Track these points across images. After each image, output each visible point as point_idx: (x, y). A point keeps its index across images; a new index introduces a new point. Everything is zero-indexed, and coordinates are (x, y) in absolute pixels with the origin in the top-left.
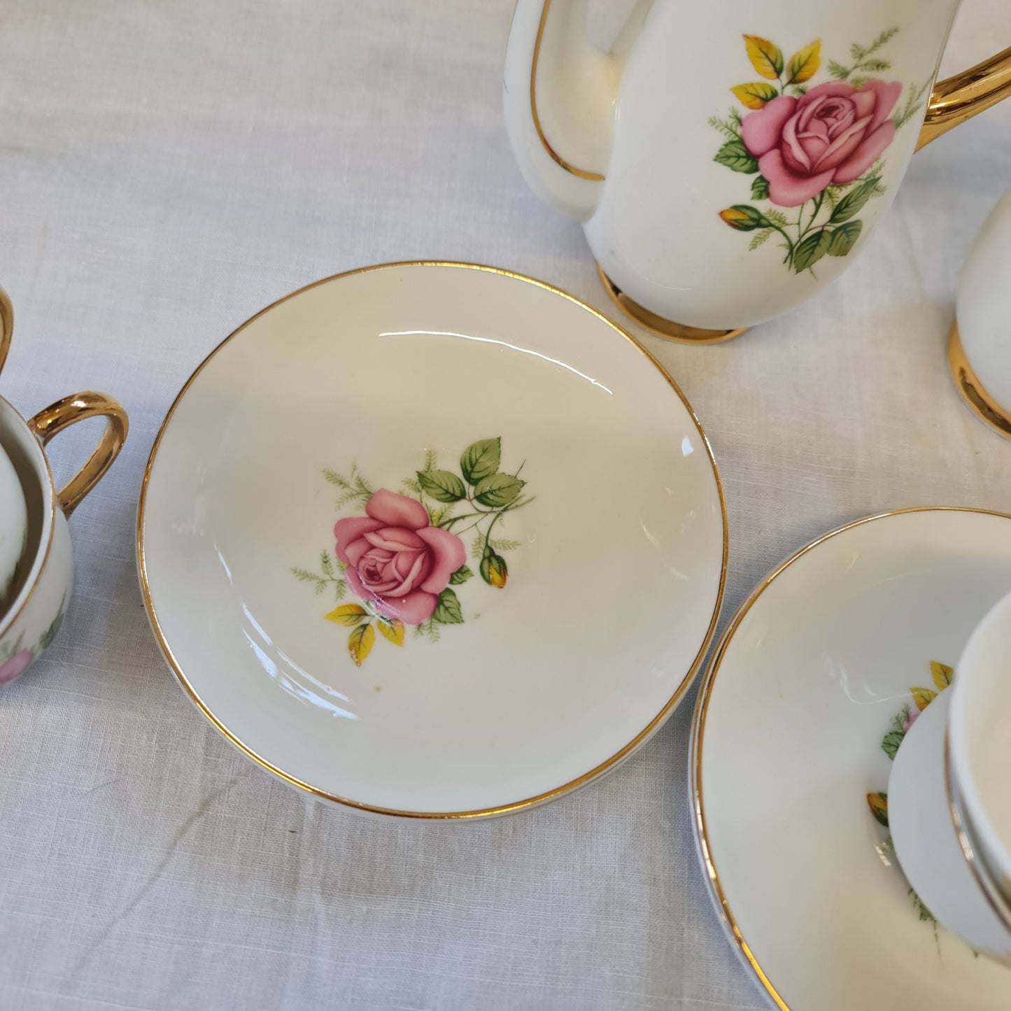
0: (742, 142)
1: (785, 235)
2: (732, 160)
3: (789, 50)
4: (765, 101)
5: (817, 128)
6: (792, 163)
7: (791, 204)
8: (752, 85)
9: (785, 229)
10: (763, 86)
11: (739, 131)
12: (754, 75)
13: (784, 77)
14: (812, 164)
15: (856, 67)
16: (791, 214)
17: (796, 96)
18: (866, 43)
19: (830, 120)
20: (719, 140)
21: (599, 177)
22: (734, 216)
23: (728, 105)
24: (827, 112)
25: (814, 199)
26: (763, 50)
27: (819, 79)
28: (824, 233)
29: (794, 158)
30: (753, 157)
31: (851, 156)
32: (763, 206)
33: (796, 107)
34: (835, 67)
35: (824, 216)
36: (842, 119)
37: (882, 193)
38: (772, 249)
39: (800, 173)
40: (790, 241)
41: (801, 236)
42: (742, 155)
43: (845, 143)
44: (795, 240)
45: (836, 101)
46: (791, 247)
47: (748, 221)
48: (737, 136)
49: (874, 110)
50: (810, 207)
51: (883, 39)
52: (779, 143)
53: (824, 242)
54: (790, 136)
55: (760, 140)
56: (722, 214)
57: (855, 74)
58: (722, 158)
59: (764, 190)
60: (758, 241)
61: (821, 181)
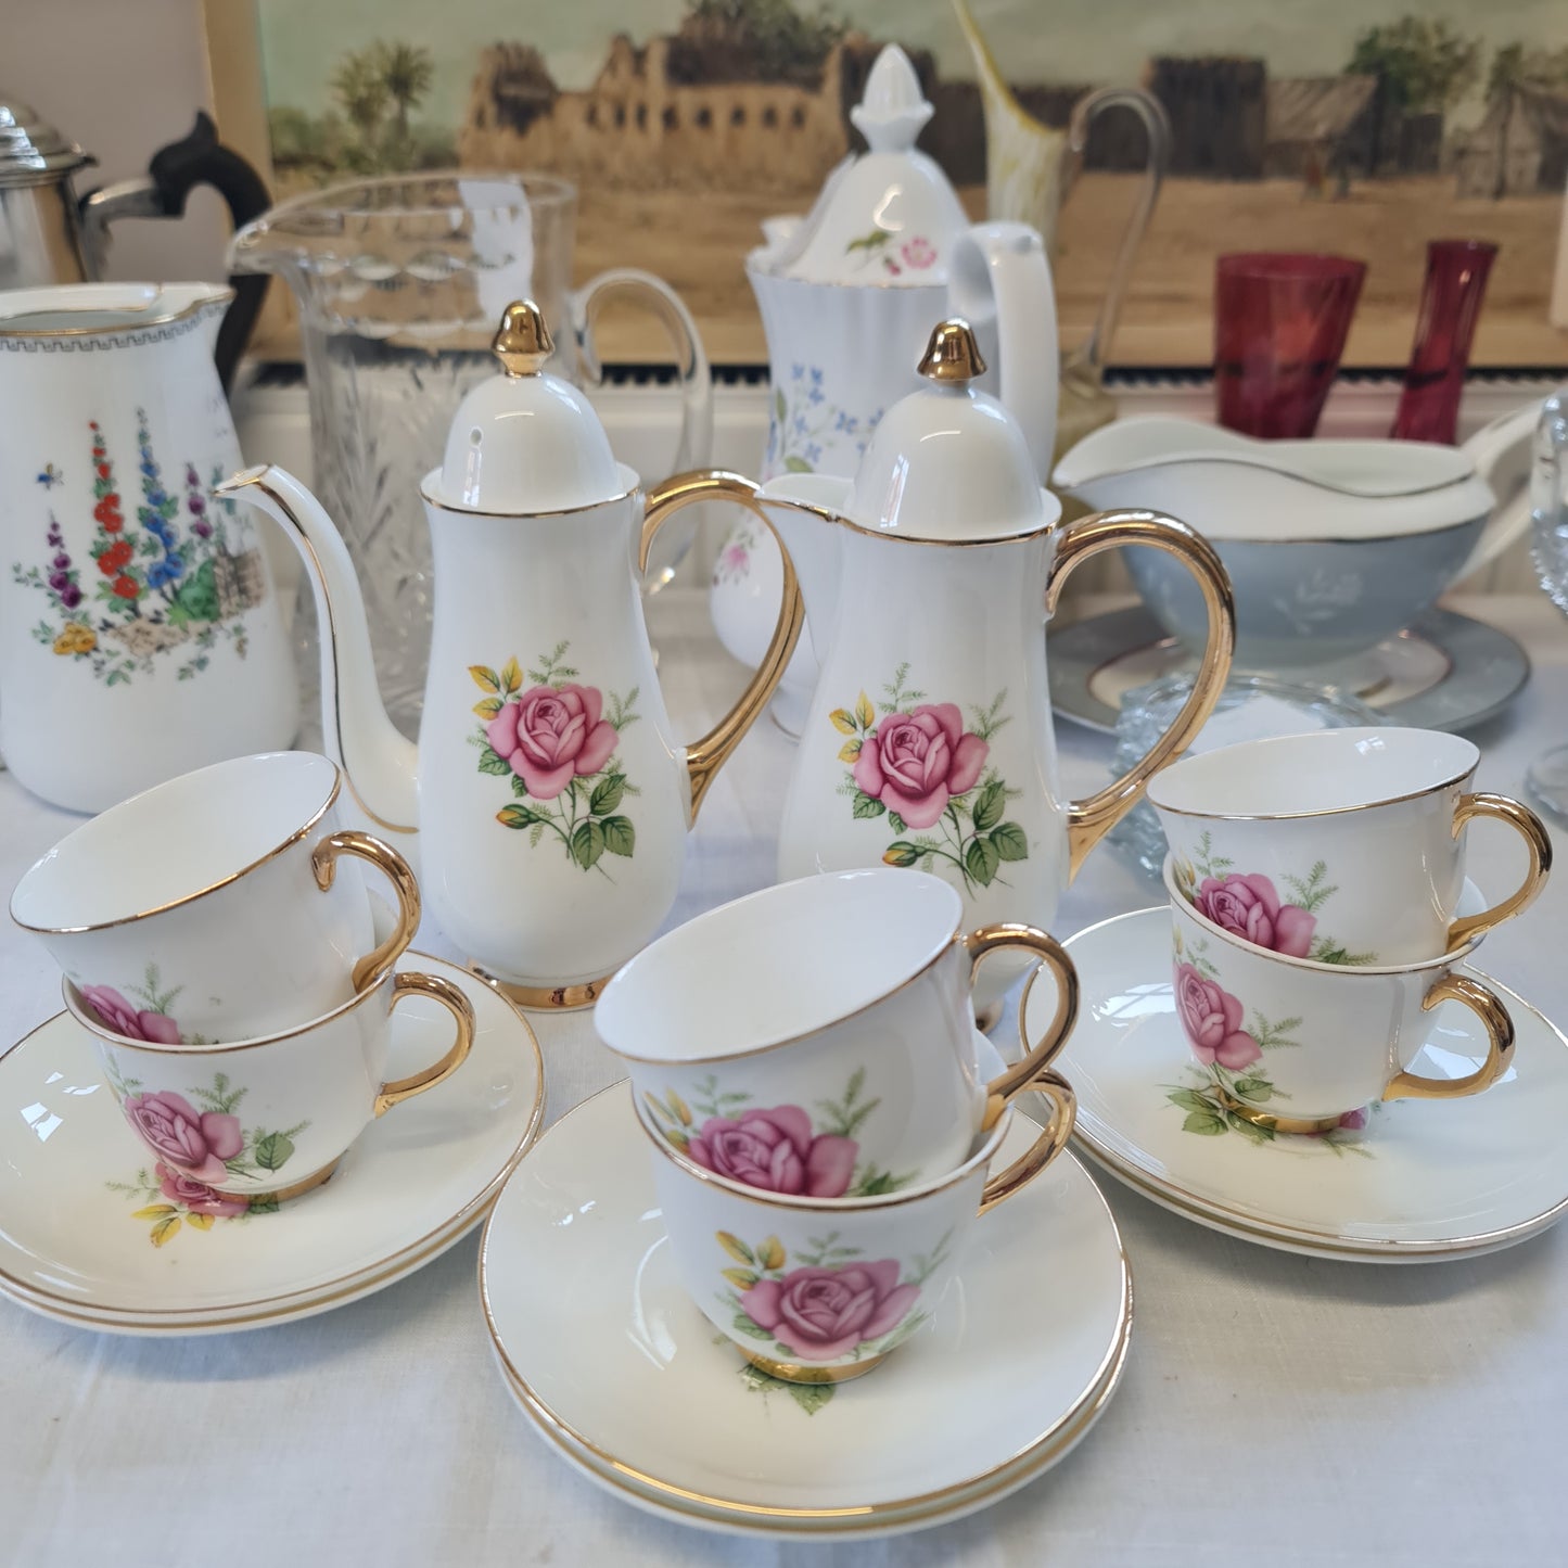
0: (492, 749)
1: (556, 828)
2: (491, 766)
3: (499, 669)
4: (497, 710)
5: (542, 725)
6: (533, 758)
7: (548, 796)
8: (484, 702)
9: (553, 821)
10: (492, 700)
11: (488, 740)
12: (481, 694)
13: (503, 689)
14: (552, 758)
15: (550, 673)
16: (552, 806)
17: (517, 702)
18: (550, 655)
19: (549, 718)
20: (476, 753)
21: (414, 830)
22: (508, 816)
23: (475, 722)
24: (544, 712)
25: (566, 789)
26: (482, 673)
27: (527, 686)
28: (592, 826)
29: (535, 754)
30: (504, 759)
31: (583, 750)
32: (527, 801)
33: (519, 711)
34: (534, 676)
35: (583, 807)
36: (559, 717)
37: (635, 791)
38: (551, 844)
39: (544, 767)
40: (562, 834)
41: (571, 828)
42: (496, 761)
43: (571, 738)
44: (567, 833)
45: (547, 702)
46: (567, 841)
47: (521, 819)
48: (488, 745)
49: (583, 709)
50: (566, 799)
51: (561, 650)
52: (519, 743)
53: (597, 834)
54: (525, 736)
55: (504, 744)
56: (498, 817)
57: (552, 679)
58: (484, 767)
59: (522, 787)
60: (536, 837)
61: (566, 772)
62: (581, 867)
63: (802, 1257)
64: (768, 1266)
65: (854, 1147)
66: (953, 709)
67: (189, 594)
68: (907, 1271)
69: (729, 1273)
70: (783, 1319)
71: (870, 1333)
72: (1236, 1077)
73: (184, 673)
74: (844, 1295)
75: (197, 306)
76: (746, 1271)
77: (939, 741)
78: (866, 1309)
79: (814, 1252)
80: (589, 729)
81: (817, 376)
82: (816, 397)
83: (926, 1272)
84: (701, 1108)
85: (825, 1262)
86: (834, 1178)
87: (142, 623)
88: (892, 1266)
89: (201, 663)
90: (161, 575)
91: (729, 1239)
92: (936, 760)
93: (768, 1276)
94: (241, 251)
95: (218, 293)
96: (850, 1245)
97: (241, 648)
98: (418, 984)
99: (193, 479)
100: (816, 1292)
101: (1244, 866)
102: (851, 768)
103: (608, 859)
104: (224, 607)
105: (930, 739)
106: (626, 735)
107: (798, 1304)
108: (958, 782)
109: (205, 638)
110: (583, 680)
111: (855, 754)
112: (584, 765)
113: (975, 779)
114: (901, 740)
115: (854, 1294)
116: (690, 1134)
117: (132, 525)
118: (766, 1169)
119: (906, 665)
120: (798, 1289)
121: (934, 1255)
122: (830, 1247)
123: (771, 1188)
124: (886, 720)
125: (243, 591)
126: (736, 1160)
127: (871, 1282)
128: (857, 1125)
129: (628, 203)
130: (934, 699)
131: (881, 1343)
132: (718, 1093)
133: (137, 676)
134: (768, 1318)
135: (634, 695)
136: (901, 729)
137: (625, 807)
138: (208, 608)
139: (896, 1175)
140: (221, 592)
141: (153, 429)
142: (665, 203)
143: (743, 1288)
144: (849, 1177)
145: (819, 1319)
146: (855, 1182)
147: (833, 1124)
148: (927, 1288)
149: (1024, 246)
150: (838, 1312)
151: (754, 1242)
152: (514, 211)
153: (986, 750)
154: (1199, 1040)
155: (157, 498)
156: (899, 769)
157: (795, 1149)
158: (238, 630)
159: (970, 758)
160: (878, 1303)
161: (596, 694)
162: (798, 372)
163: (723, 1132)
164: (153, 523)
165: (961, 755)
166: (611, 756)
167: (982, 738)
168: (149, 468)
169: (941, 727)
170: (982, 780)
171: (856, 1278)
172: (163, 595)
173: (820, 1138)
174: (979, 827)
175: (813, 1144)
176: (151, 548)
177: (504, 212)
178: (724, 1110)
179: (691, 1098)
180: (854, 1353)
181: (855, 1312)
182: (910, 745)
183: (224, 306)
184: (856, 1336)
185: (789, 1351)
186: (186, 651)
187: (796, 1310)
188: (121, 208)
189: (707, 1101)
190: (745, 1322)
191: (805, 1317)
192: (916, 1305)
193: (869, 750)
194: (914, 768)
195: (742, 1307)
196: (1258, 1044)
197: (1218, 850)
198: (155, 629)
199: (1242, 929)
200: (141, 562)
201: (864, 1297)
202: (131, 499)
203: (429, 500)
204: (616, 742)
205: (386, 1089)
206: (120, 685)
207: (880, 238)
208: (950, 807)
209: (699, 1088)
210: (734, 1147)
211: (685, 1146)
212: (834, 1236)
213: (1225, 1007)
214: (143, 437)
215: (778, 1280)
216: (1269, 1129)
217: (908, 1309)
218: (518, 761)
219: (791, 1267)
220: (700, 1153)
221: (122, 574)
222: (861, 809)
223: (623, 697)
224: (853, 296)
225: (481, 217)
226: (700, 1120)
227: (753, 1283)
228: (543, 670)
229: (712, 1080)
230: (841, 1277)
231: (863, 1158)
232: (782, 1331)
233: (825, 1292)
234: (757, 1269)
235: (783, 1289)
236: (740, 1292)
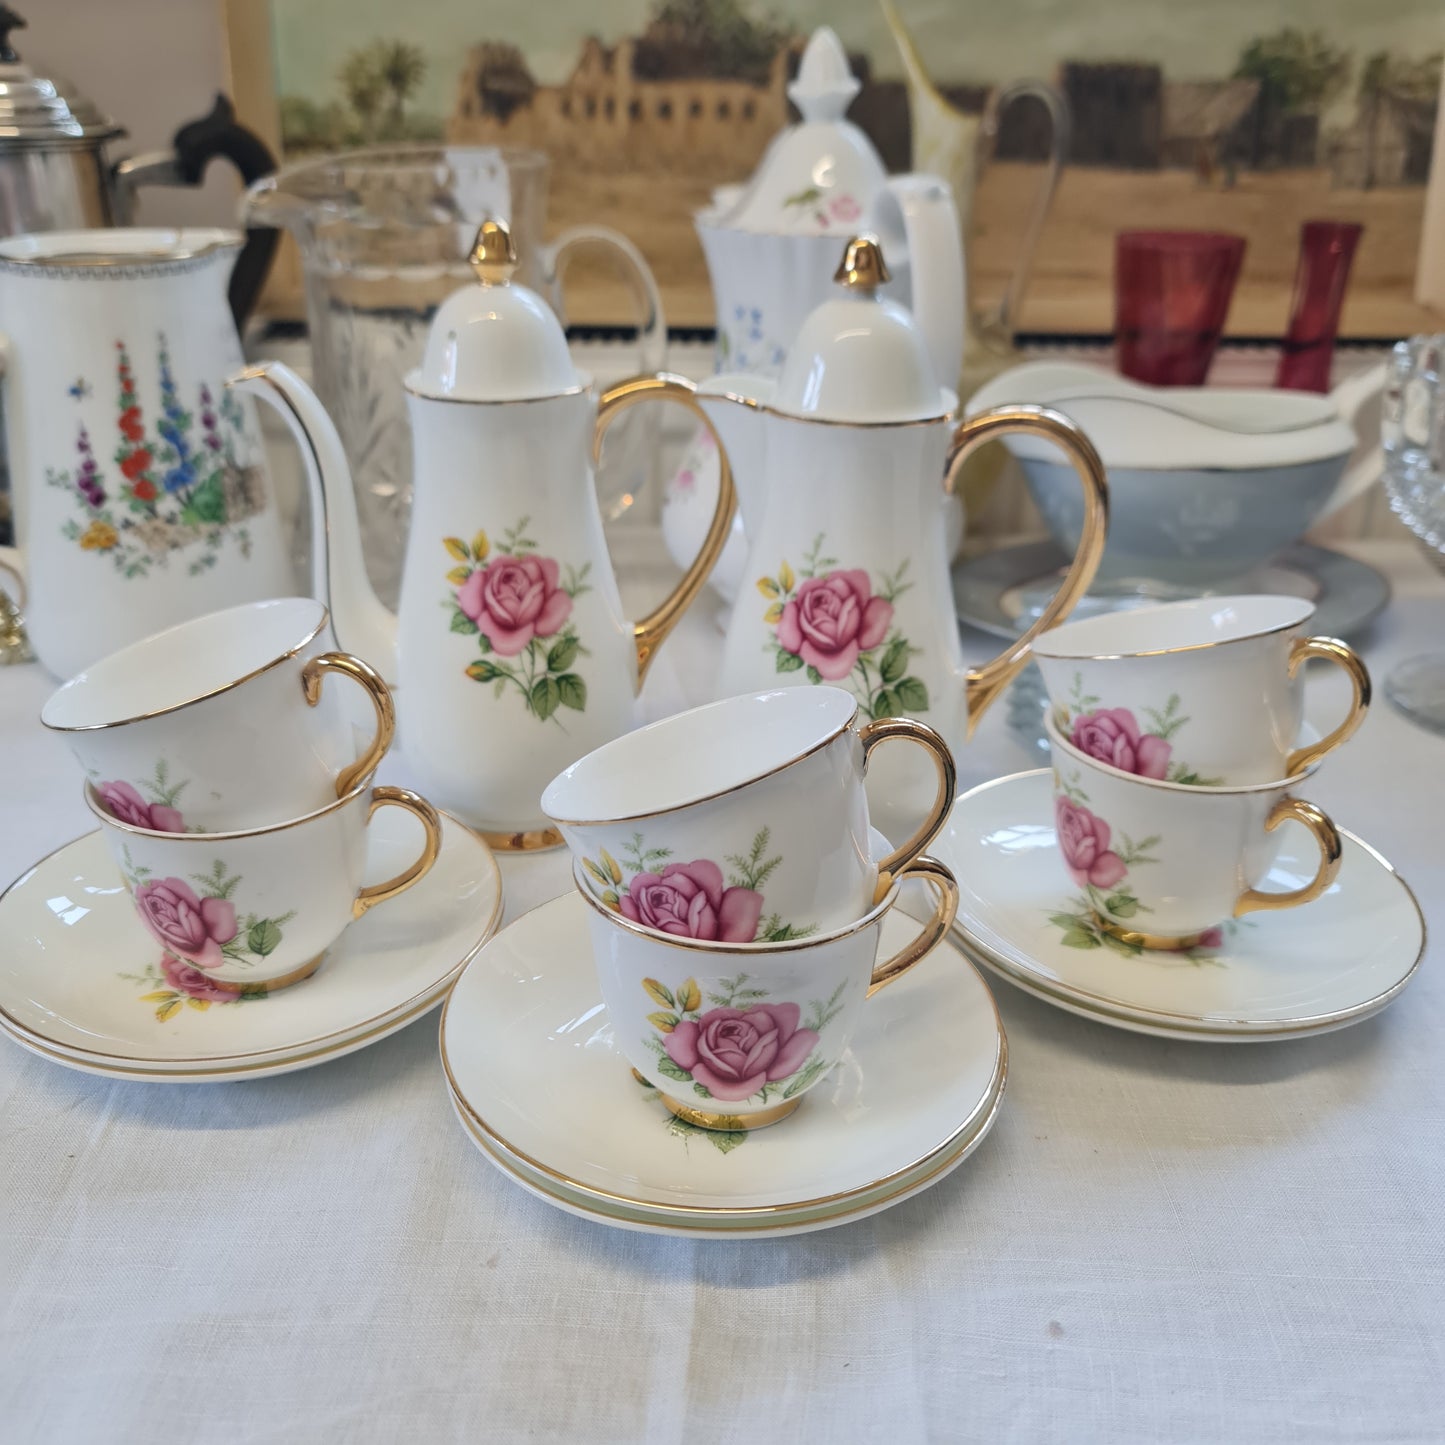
0: (462, 611)
1: (517, 682)
2: (461, 627)
3: (469, 540)
4: (467, 577)
5: (506, 591)
6: (498, 620)
7: (511, 654)
8: (456, 569)
9: (515, 676)
10: (463, 568)
11: (459, 604)
12: (451, 562)
13: (472, 558)
14: (515, 620)
15: (514, 544)
16: (514, 662)
17: (485, 569)
18: (514, 528)
19: (513, 584)
20: (448, 615)
22: (475, 671)
23: (447, 588)
24: (507, 578)
25: (527, 648)
26: (455, 544)
27: (493, 555)
28: (549, 682)
29: (500, 616)
30: (472, 621)
31: (541, 613)
32: (492, 658)
33: (486, 577)
34: (500, 546)
35: (541, 665)
36: (521, 584)
37: (586, 652)
38: (512, 697)
39: (508, 627)
40: (523, 687)
41: (530, 683)
42: (465, 622)
43: (531, 602)
44: (526, 686)
45: (511, 570)
46: (526, 693)
47: (486, 673)
48: (458, 607)
49: (542, 577)
50: (526, 656)
51: (523, 524)
52: (486, 606)
53: (553, 690)
54: (491, 600)
55: (472, 606)
56: (467, 672)
57: (516, 550)
58: (455, 627)
59: (487, 644)
60: (499, 690)
61: (526, 633)
62: (538, 718)
63: (716, 999)
64: (686, 1009)
65: (760, 899)
66: (862, 575)
67: (202, 498)
68: (807, 1017)
69: (653, 1018)
70: (700, 1059)
71: (775, 1073)
72: (1106, 895)
73: (195, 569)
74: (753, 1035)
75: (212, 248)
76: (667, 1014)
77: (851, 603)
78: (772, 1049)
79: (726, 993)
80: (547, 595)
81: (757, 316)
82: (756, 334)
83: (824, 1020)
84: (628, 865)
85: (735, 1003)
86: (743, 926)
87: (159, 523)
88: (794, 1009)
89: (209, 561)
90: (176, 481)
91: (653, 985)
92: (848, 619)
93: (687, 1017)
94: (254, 207)
95: (229, 238)
96: (757, 987)
97: (245, 549)
98: (393, 796)
99: (206, 397)
100: (728, 1032)
101: (1110, 702)
102: (774, 628)
103: (562, 712)
104: (232, 512)
105: (843, 601)
106: (579, 603)
107: (712, 1044)
108: (867, 639)
109: (214, 539)
110: (541, 552)
111: (778, 616)
112: (543, 626)
113: (882, 636)
114: (818, 601)
115: (760, 1035)
116: (621, 893)
117: (152, 435)
118: (685, 920)
119: (822, 536)
120: (712, 1029)
121: (830, 1004)
122: (739, 990)
123: (689, 936)
124: (805, 584)
125: (248, 500)
126: (659, 912)
127: (775, 1024)
128: (761, 880)
129: (597, 185)
130: (846, 564)
131: (785, 1085)
132: (643, 851)
133: (153, 570)
134: (686, 1059)
135: (586, 569)
136: (818, 593)
137: (578, 667)
138: (215, 512)
139: (795, 927)
140: (229, 499)
141: (172, 350)
142: (631, 185)
143: (665, 1031)
144: (756, 926)
145: (729, 1057)
146: (761, 931)
147: (742, 878)
148: (825, 1034)
149: (934, 195)
150: (747, 1051)
151: (675, 986)
152: (493, 171)
153: (891, 612)
154: (1075, 864)
155: (174, 411)
156: (817, 628)
157: (709, 900)
158: (243, 534)
159: (877, 619)
160: (781, 1043)
161: (553, 565)
162: (740, 313)
163: (648, 887)
164: (170, 434)
165: (870, 615)
166: (564, 620)
167: (887, 601)
168: (167, 385)
169: (853, 590)
170: (888, 638)
171: (762, 1019)
172: (179, 499)
173: (729, 890)
174: (886, 680)
175: (724, 895)
176: (167, 456)
177: (483, 173)
178: (649, 865)
179: (620, 856)
180: (762, 1094)
181: (762, 1052)
182: (825, 607)
183: (237, 249)
184: (763, 1076)
185: (707, 1092)
186: (196, 549)
187: (711, 1049)
188: (147, 176)
189: (634, 858)
190: (668, 1065)
191: (718, 1055)
192: (815, 1051)
193: (790, 612)
194: (829, 626)
195: (665, 1050)
196: (1124, 862)
197: (1088, 690)
198: (171, 530)
199: (1109, 758)
200: (159, 468)
201: (770, 1037)
202: (151, 413)
203: (412, 392)
204: (570, 608)
205: (364, 894)
206: (137, 580)
207: (812, 195)
208: (860, 661)
209: (627, 846)
210: (657, 900)
211: (616, 904)
212: (743, 978)
213: (1096, 831)
214: (163, 357)
215: (695, 1021)
216: (1138, 946)
217: (808, 1055)
218: (484, 623)
219: (706, 1008)
220: (628, 907)
221: (143, 478)
222: (783, 664)
223: (578, 569)
224: (787, 244)
225: (463, 175)
226: (628, 877)
227: (674, 1025)
228: (507, 542)
229: (638, 837)
230: (749, 1018)
231: (767, 910)
232: (699, 1070)
233: (736, 1032)
234: (678, 1010)
235: (699, 1029)
236: (663, 1035)
